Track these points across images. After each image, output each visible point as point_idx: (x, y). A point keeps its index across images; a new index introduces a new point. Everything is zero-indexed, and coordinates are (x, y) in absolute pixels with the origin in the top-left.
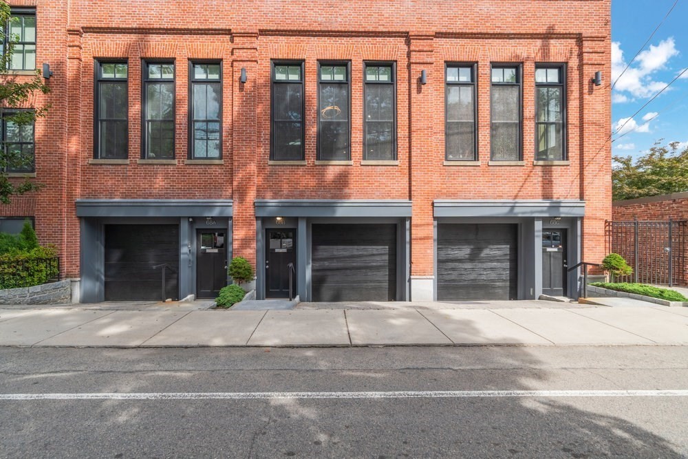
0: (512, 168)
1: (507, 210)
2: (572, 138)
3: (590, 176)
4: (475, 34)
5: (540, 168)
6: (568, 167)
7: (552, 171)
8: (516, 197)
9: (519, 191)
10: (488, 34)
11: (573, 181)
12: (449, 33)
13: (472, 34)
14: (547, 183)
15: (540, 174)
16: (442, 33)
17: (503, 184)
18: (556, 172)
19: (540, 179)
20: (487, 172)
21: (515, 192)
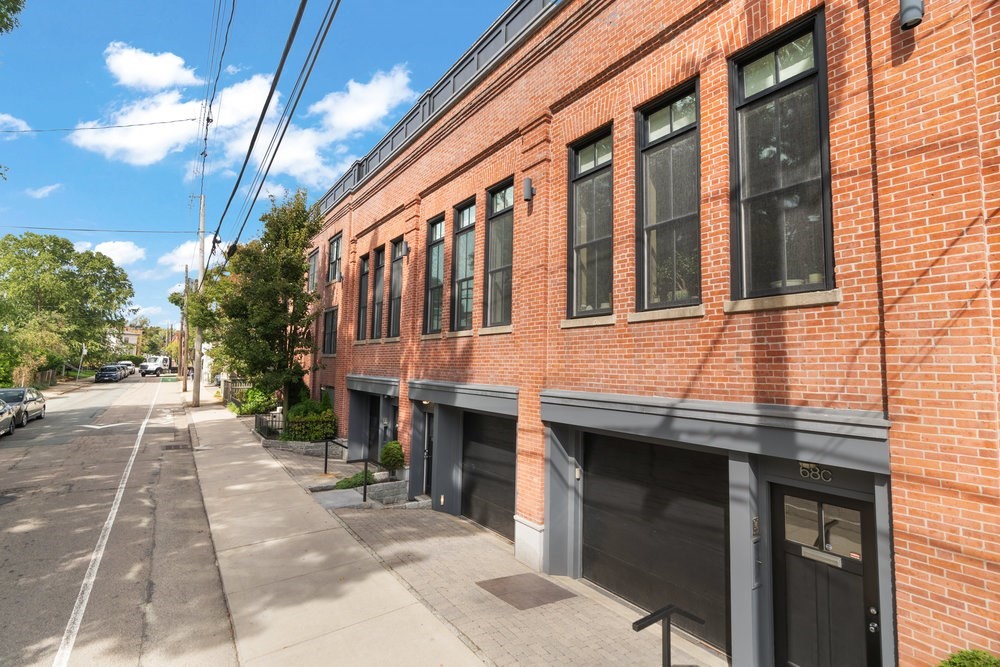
0: (676, 323)
1: (656, 421)
2: (847, 217)
3: (914, 334)
4: (604, 72)
5: (750, 318)
6: (836, 309)
7: (782, 325)
8: (687, 393)
9: (695, 379)
10: (623, 60)
11: (856, 352)
12: (568, 96)
13: (599, 76)
14: (771, 357)
15: (748, 334)
16: (559, 102)
17: (656, 362)
18: (796, 327)
19: (747, 348)
20: (626, 336)
21: (684, 381)
